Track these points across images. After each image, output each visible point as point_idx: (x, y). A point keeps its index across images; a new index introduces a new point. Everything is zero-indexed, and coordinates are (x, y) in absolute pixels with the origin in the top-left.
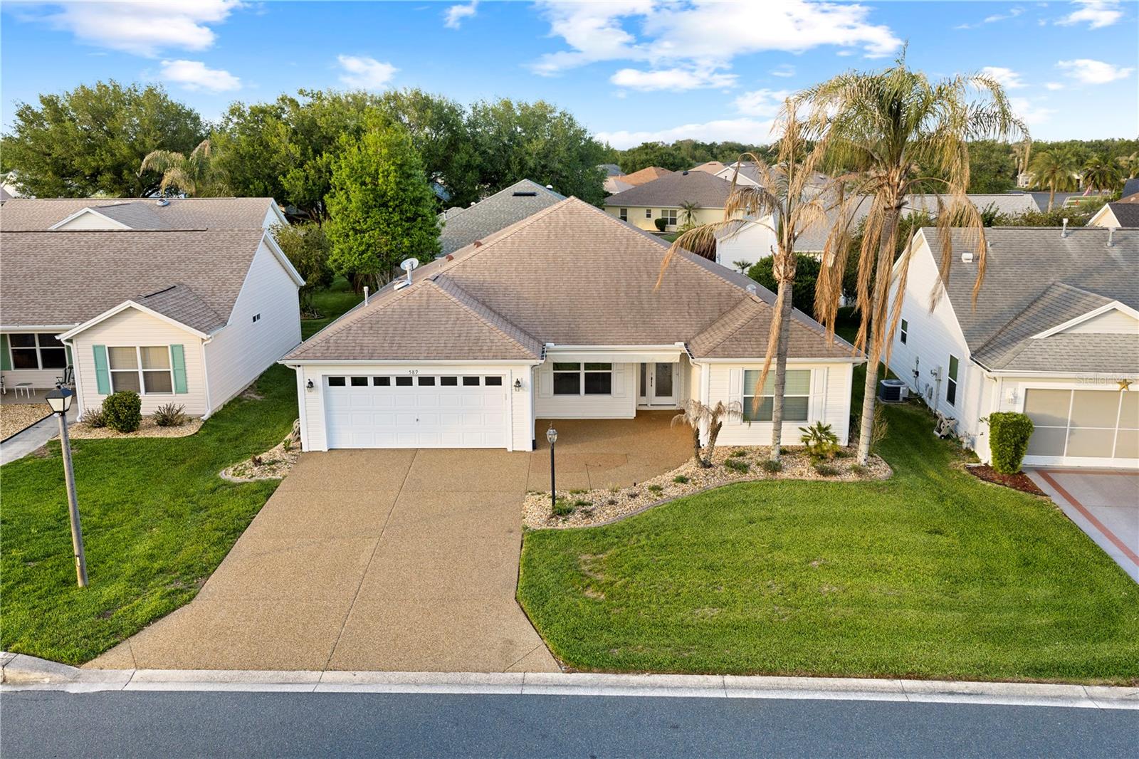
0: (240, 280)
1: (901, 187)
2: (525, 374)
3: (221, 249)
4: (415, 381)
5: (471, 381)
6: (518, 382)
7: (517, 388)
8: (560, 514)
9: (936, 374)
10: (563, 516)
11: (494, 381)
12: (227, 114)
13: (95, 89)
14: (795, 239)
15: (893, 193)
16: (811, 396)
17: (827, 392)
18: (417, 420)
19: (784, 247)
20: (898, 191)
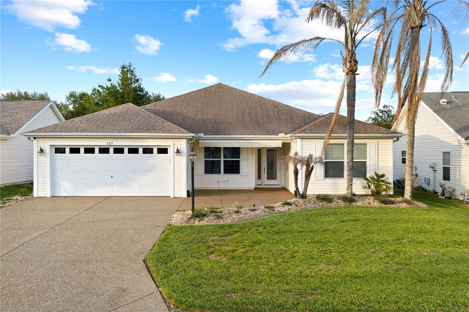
0: (28, 119)
1: (422, 12)
2: (183, 145)
3: (24, 108)
4: (111, 150)
5: (148, 151)
6: (178, 150)
7: (177, 154)
8: (197, 216)
9: (433, 167)
10: (200, 218)
11: (163, 151)
12: (68, 96)
13: (17, 95)
14: (356, 47)
15: (417, 16)
16: (368, 161)
17: (378, 158)
18: (112, 177)
19: (350, 51)
20: (420, 15)
